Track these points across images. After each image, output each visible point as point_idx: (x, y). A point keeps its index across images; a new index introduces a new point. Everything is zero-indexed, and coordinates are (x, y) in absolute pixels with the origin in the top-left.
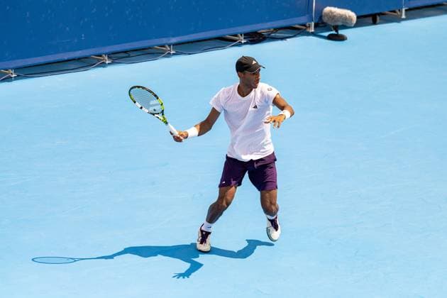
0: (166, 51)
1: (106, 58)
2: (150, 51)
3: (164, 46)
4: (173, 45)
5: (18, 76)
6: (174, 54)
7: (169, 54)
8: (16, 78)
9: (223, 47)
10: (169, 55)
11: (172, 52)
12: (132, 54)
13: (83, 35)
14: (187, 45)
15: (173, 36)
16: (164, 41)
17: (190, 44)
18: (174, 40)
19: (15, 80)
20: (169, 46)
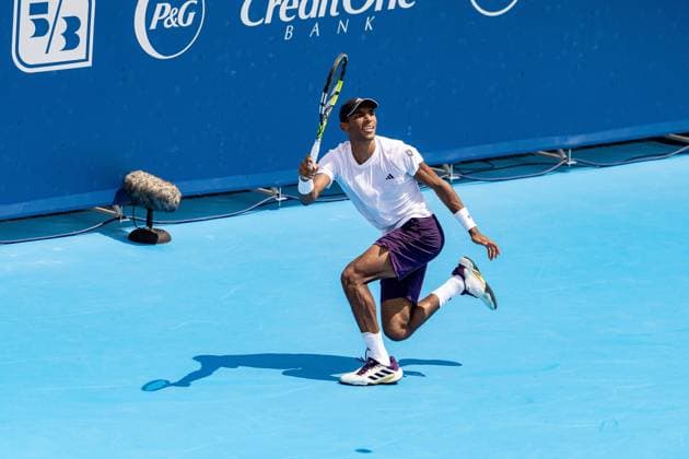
0: (561, 160)
1: (451, 170)
2: (530, 159)
3: (555, 151)
4: (573, 150)
5: (289, 199)
6: (573, 166)
7: (565, 165)
8: (285, 204)
9: (663, 155)
10: (564, 168)
11: (570, 163)
12: (497, 164)
13: (410, 128)
14: (598, 149)
15: (574, 134)
16: (557, 141)
17: (604, 148)
18: (574, 141)
19: (282, 207)
20: (566, 150)
